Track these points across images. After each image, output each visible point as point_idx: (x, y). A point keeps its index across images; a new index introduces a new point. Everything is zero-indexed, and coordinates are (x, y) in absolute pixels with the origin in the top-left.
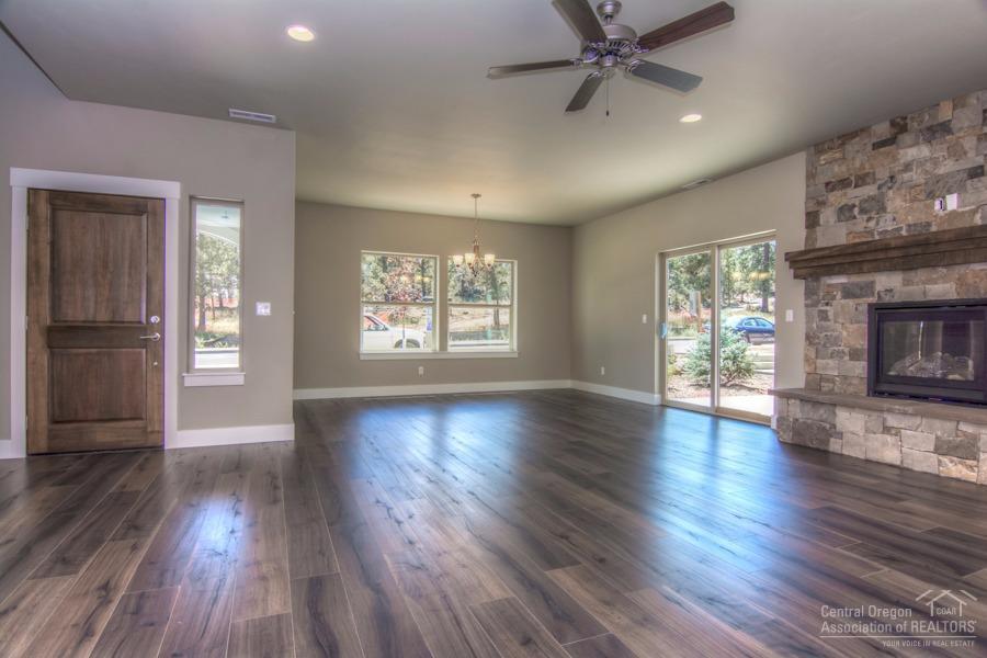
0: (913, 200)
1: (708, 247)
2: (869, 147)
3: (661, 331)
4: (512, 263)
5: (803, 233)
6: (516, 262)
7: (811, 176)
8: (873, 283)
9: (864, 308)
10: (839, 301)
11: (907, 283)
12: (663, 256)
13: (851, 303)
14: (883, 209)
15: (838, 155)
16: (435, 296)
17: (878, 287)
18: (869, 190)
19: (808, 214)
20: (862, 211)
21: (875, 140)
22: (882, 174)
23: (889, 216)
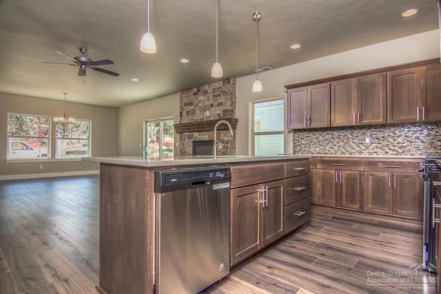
0: (201, 111)
1: (158, 120)
2: (193, 95)
3: (145, 150)
4: (89, 121)
5: (179, 118)
6: (91, 121)
7: (181, 101)
8: (193, 135)
9: (192, 142)
10: (187, 140)
11: (200, 135)
12: (146, 122)
13: (189, 140)
14: (195, 113)
15: (187, 95)
16: (49, 136)
17: (194, 136)
18: (192, 107)
19: (180, 112)
20: (191, 113)
21: (194, 93)
22: (195, 103)
23: (196, 115)
